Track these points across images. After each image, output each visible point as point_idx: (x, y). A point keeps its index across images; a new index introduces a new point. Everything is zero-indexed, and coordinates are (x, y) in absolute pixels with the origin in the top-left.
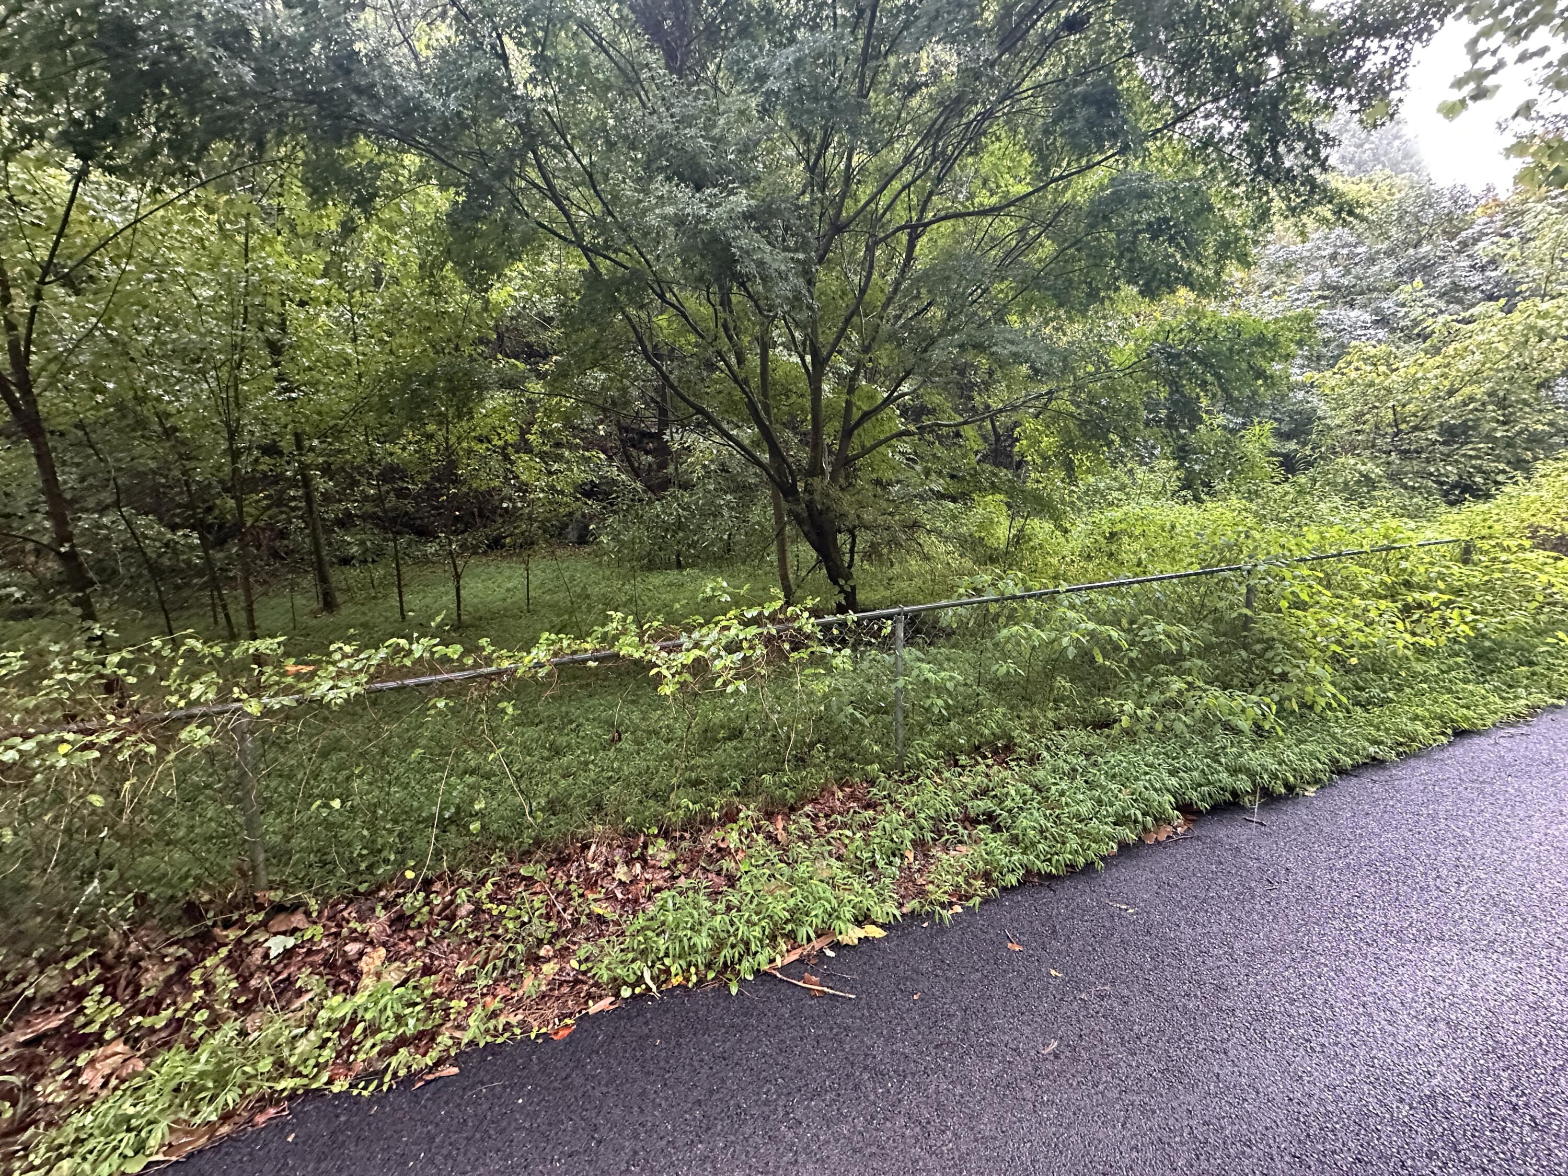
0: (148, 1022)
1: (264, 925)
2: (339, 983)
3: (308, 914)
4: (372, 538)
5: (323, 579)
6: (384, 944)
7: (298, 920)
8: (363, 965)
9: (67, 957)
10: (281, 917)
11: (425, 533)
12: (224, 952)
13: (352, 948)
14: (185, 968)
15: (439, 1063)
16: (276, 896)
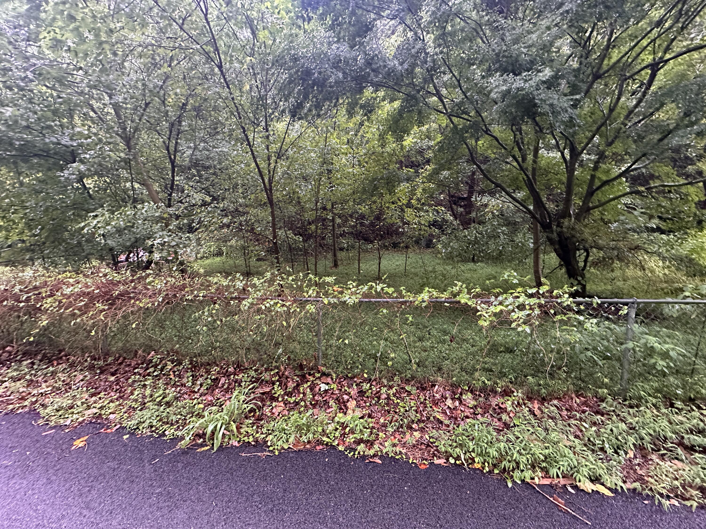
0: (289, 399)
1: (319, 378)
2: (341, 409)
3: (332, 379)
4: (351, 241)
5: (335, 255)
6: (355, 399)
7: (329, 380)
8: (348, 404)
9: (272, 370)
10: (324, 377)
11: (368, 240)
12: (309, 383)
13: (346, 397)
14: (298, 385)
15: (375, 456)
16: (323, 369)
